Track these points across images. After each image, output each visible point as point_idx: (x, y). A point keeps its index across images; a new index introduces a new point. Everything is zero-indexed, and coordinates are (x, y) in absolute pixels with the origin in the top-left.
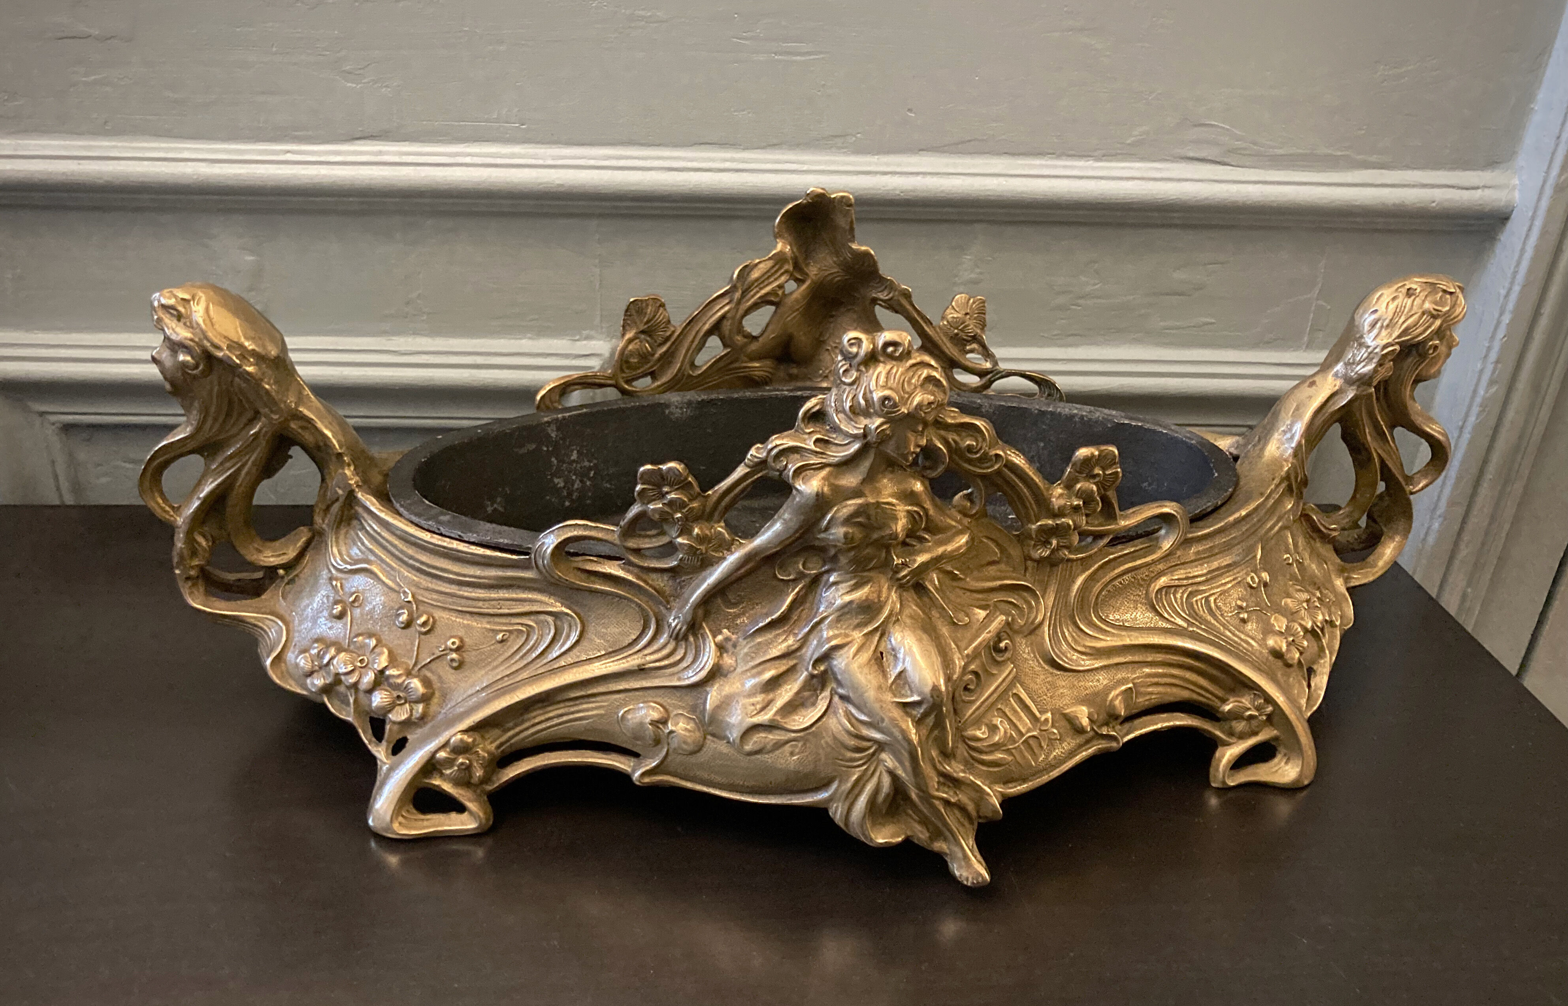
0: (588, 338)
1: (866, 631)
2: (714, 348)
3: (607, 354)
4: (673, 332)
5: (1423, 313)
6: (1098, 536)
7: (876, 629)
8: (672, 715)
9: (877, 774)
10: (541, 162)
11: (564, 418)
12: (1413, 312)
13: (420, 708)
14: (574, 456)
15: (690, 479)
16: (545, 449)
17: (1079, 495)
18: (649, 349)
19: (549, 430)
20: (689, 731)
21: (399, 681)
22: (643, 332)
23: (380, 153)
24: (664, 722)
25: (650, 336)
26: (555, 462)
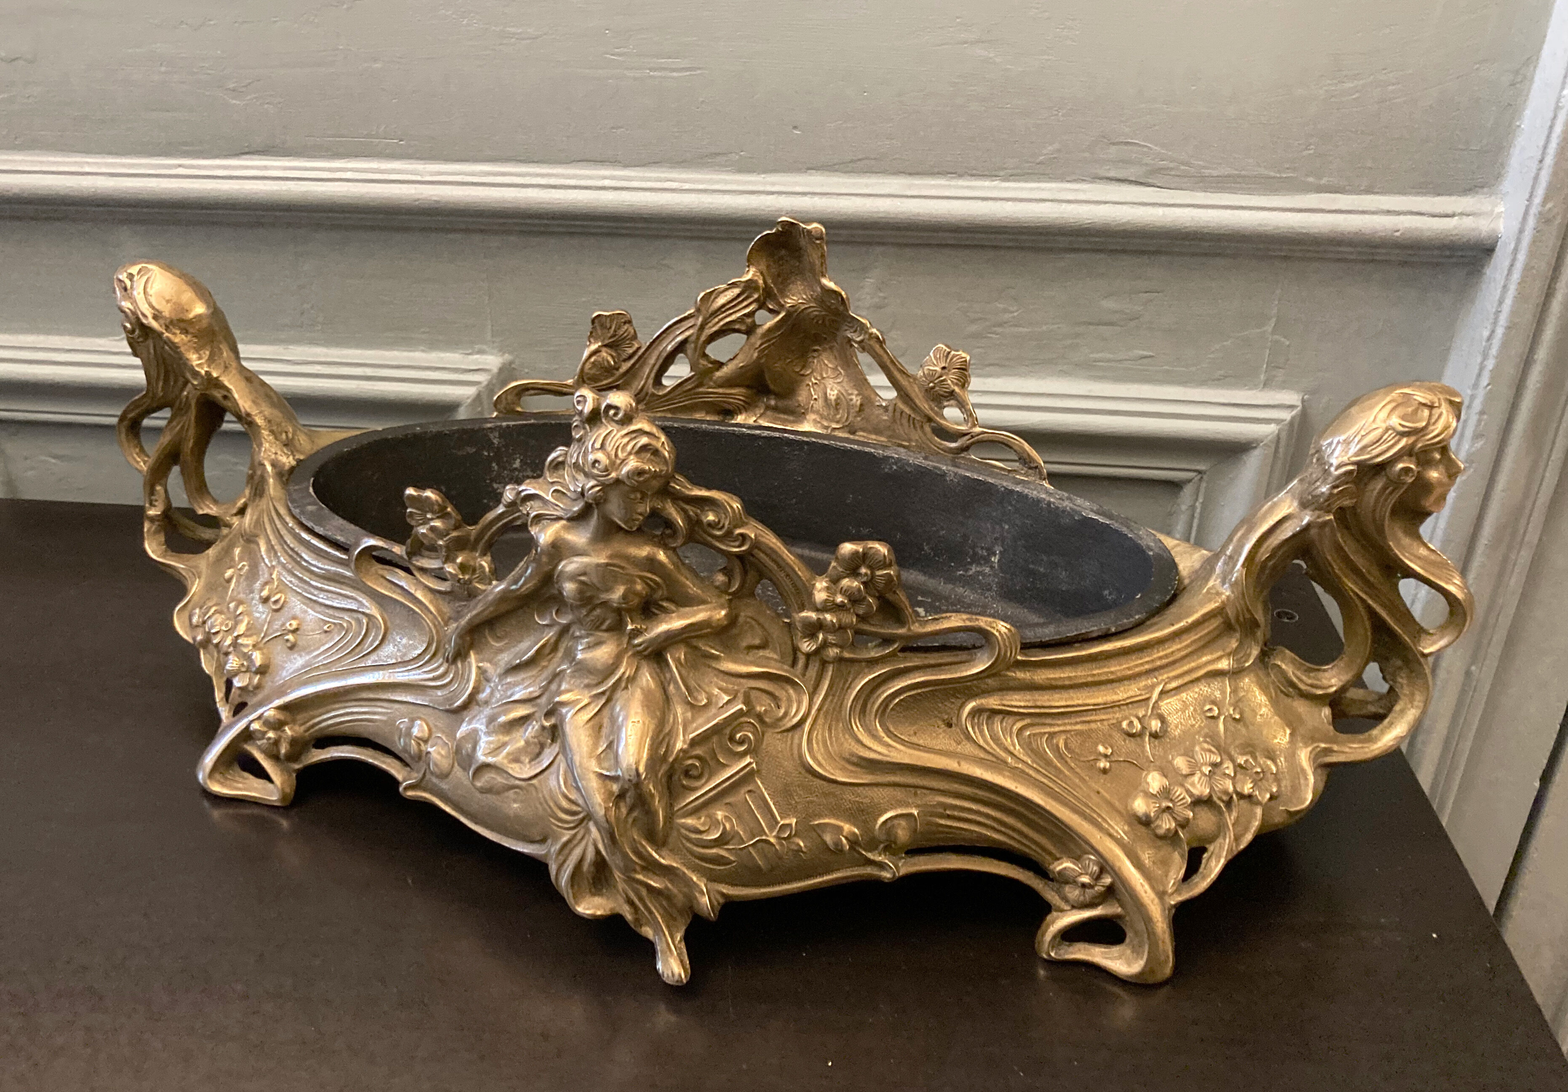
0: (481, 352)
1: (594, 692)
2: (680, 370)
3: (495, 370)
4: (639, 349)
5: (1387, 430)
6: (887, 641)
7: (603, 693)
8: (433, 736)
9: (584, 843)
10: (419, 178)
11: (508, 427)
12: (1374, 426)
13: (256, 679)
14: (517, 464)
15: (449, 509)
16: (486, 454)
17: (843, 592)
18: (612, 363)
19: (491, 436)
20: (442, 756)
21: (246, 650)
22: (605, 346)
23: (266, 168)
24: (426, 741)
25: (616, 351)
26: (496, 468)
